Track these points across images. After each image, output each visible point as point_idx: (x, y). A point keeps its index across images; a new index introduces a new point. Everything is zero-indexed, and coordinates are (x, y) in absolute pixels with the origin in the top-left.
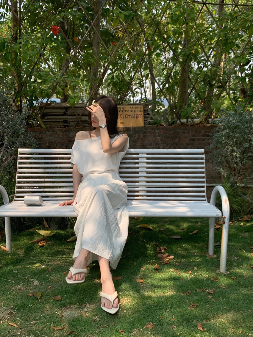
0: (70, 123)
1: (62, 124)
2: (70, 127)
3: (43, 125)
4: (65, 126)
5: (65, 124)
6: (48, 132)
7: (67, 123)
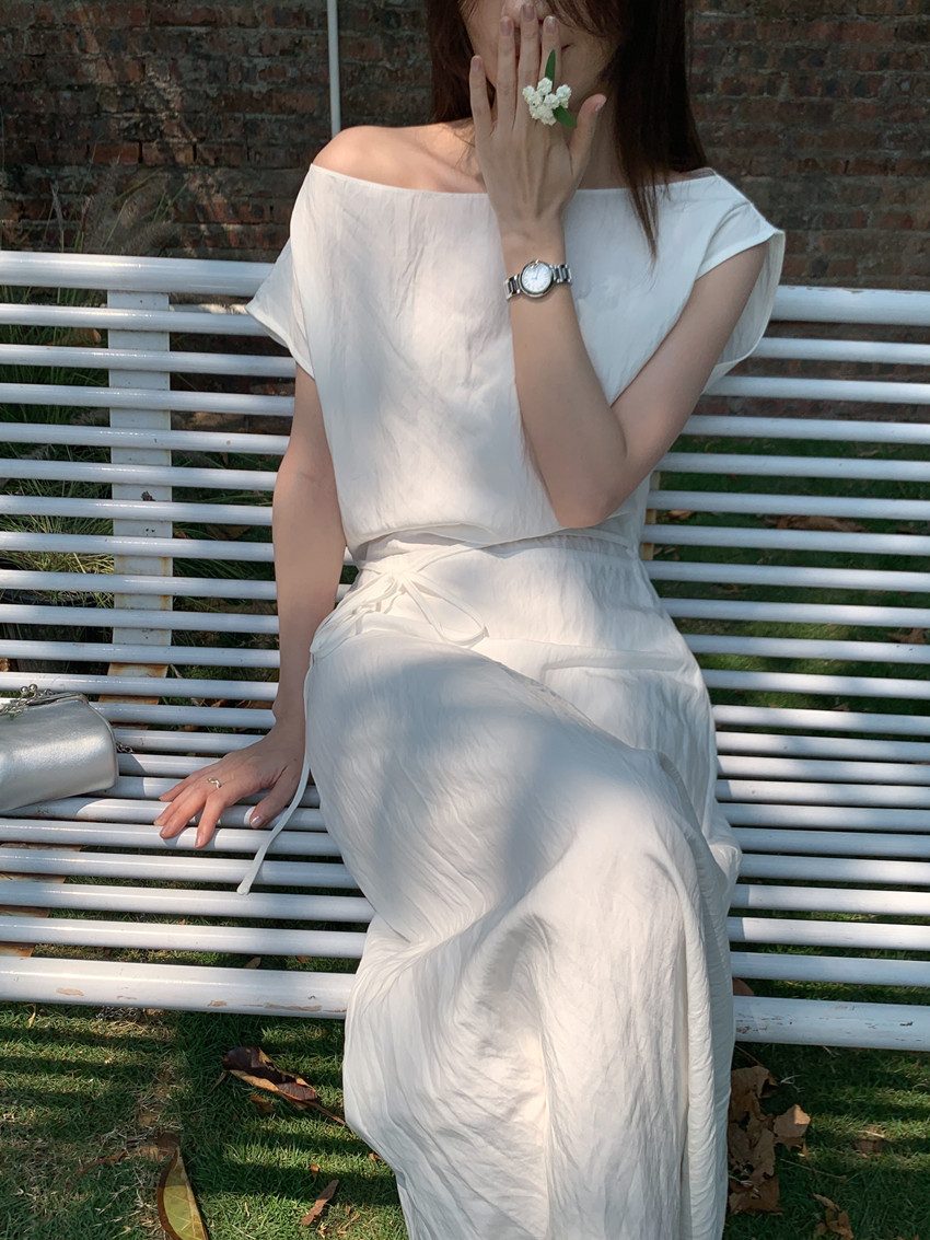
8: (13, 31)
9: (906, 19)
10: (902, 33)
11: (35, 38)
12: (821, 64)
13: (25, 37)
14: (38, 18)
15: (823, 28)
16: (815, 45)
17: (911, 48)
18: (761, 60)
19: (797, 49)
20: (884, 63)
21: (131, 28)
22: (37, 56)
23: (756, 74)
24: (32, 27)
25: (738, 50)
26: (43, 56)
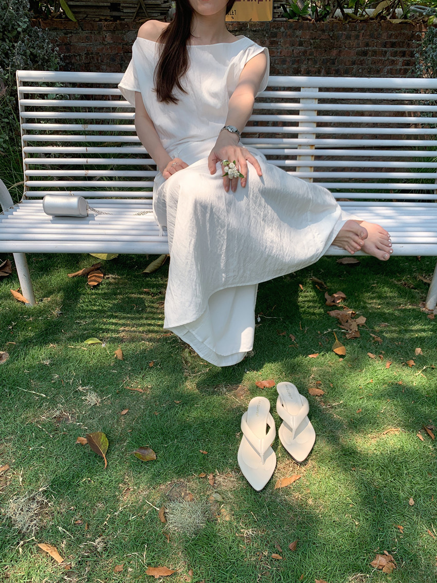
0: (125, 11)
1: (107, 12)
2: (124, 19)
3: (70, 15)
4: (116, 18)
5: (115, 14)
6: (82, 30)
7: (119, 10)
8: (79, 55)
9: (360, 49)
10: (358, 54)
11: (86, 58)
12: (334, 64)
13: (84, 57)
14: (87, 50)
15: (334, 52)
16: (332, 58)
17: (362, 58)
18: (315, 62)
19: (327, 59)
20: (354, 63)
21: (117, 53)
22: (87, 63)
23: (314, 67)
24: (85, 54)
25: (308, 59)
26: (89, 63)
